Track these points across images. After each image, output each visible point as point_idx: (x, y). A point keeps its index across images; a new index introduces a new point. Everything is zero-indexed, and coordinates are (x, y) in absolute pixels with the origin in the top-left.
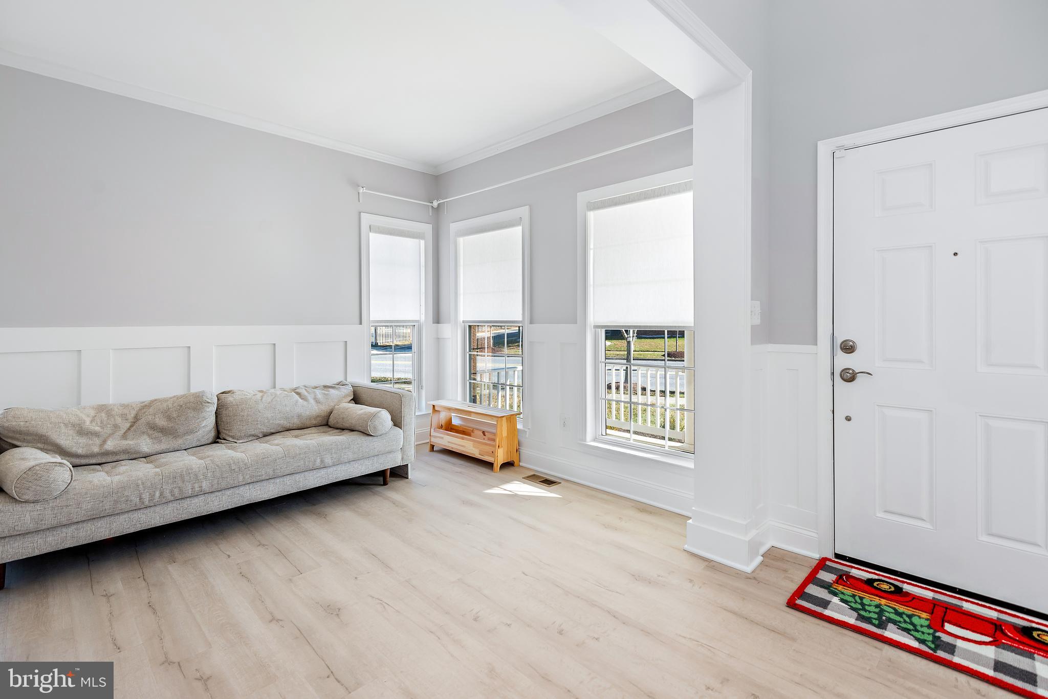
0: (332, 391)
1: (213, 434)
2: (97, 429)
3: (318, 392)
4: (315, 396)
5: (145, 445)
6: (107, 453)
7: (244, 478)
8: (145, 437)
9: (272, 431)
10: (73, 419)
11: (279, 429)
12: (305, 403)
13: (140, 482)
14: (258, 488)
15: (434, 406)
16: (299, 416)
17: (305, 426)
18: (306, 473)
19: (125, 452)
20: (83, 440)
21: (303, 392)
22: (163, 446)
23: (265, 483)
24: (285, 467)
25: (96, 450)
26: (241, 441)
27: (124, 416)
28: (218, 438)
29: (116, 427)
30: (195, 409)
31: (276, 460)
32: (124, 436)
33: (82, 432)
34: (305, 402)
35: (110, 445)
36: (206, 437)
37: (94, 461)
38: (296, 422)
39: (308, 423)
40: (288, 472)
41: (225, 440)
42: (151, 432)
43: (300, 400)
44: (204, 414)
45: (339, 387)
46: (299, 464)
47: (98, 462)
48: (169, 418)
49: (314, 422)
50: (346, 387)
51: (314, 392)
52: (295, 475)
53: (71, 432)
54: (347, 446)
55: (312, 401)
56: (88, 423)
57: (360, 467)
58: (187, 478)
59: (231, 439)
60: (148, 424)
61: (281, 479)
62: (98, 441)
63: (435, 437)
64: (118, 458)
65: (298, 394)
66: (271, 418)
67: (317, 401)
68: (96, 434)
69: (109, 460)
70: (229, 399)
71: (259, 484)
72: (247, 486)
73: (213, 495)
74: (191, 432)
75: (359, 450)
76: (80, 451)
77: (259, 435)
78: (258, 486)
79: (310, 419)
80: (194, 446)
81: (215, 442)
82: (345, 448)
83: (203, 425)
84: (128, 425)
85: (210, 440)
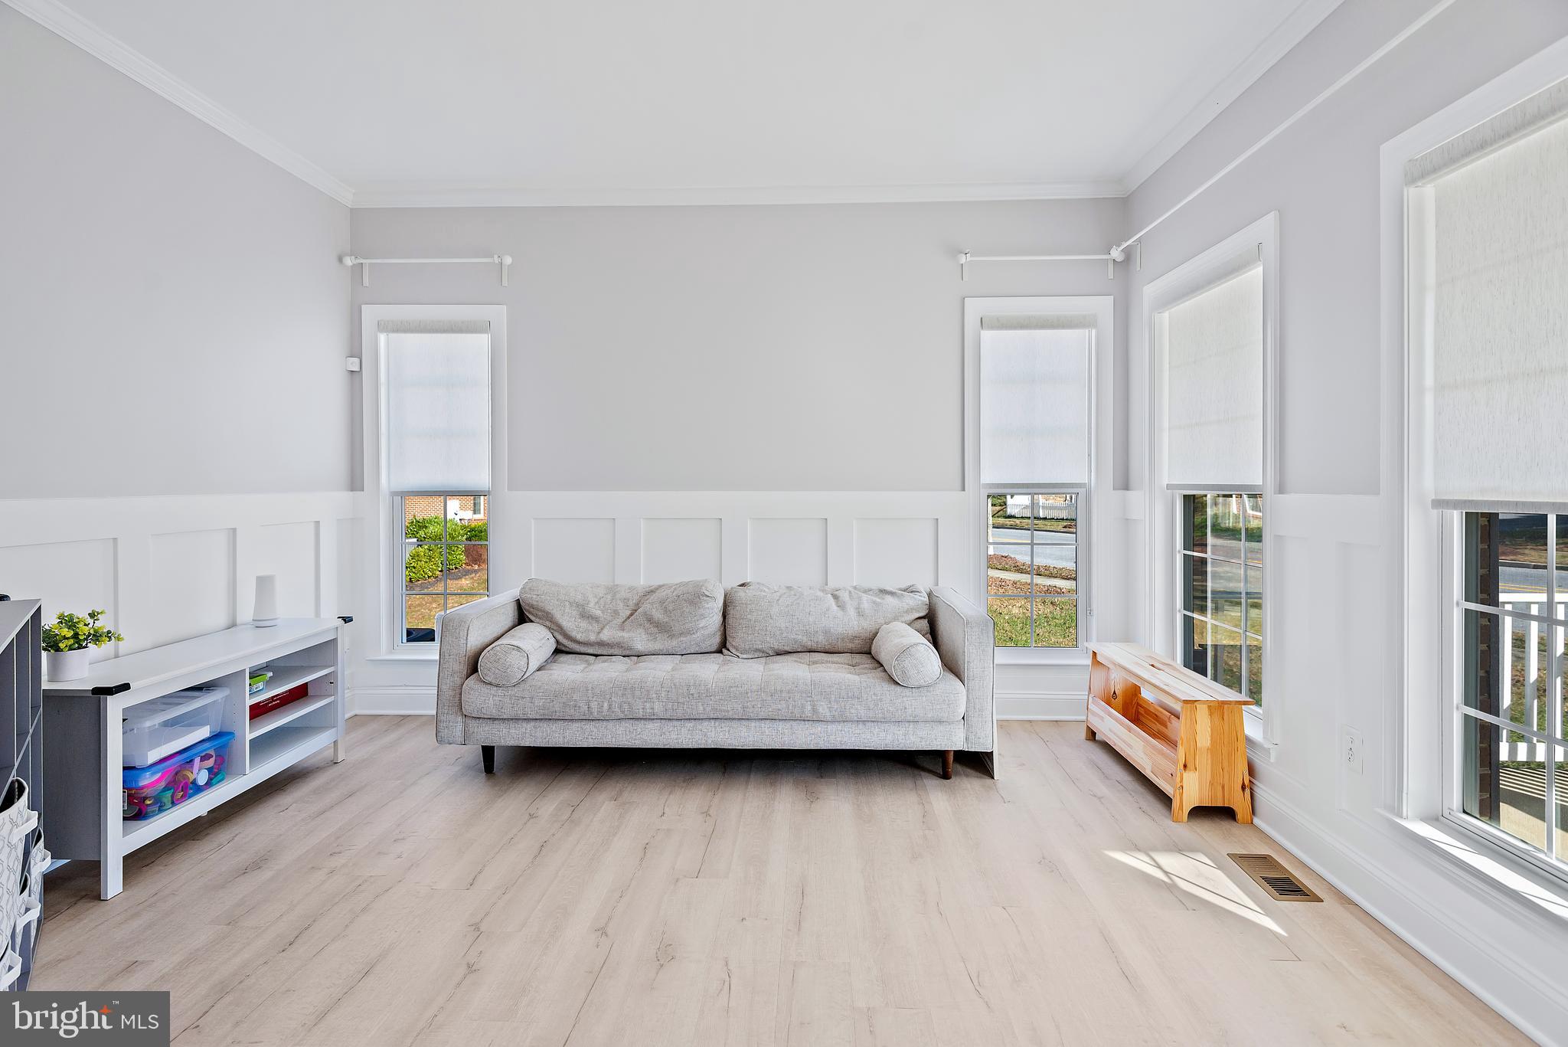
0: (889, 599)
1: (716, 640)
2: (598, 613)
3: (865, 597)
4: (859, 604)
5: (640, 640)
6: (601, 644)
7: (704, 709)
8: (641, 630)
9: (787, 648)
10: (579, 598)
11: (796, 647)
12: (840, 613)
13: (590, 686)
14: (727, 729)
15: (1094, 654)
16: (826, 632)
17: (836, 650)
18: (794, 724)
19: (619, 645)
20: (584, 624)
21: (844, 596)
22: (657, 646)
23: (735, 724)
24: (759, 706)
25: (593, 638)
26: (745, 656)
27: (625, 600)
28: (722, 647)
29: (616, 613)
30: (692, 603)
31: (747, 693)
32: (622, 627)
33: (586, 616)
34: (842, 612)
35: (606, 635)
36: (708, 643)
37: (591, 651)
38: (821, 640)
39: (840, 646)
40: (762, 715)
41: (729, 650)
42: (647, 625)
43: (835, 608)
44: (701, 611)
45: (902, 595)
46: (779, 707)
47: (595, 653)
48: (666, 611)
49: (850, 646)
50: (917, 596)
51: (860, 598)
52: (777, 723)
53: (574, 613)
54: (856, 694)
55: (852, 612)
56: (591, 605)
57: (883, 734)
58: (637, 693)
59: (733, 651)
60: (645, 614)
61: (758, 724)
62: (596, 627)
63: (1095, 714)
64: (611, 651)
65: (835, 597)
66: (783, 628)
67: (860, 613)
68: (596, 619)
69: (605, 653)
70: (742, 593)
71: (728, 723)
72: (713, 721)
73: (671, 724)
74: (689, 632)
75: (876, 705)
76: (579, 637)
77: (768, 651)
78: (726, 725)
79: (843, 639)
80: (692, 651)
81: (720, 651)
82: (853, 697)
83: (700, 626)
84: (628, 613)
85: (714, 648)
